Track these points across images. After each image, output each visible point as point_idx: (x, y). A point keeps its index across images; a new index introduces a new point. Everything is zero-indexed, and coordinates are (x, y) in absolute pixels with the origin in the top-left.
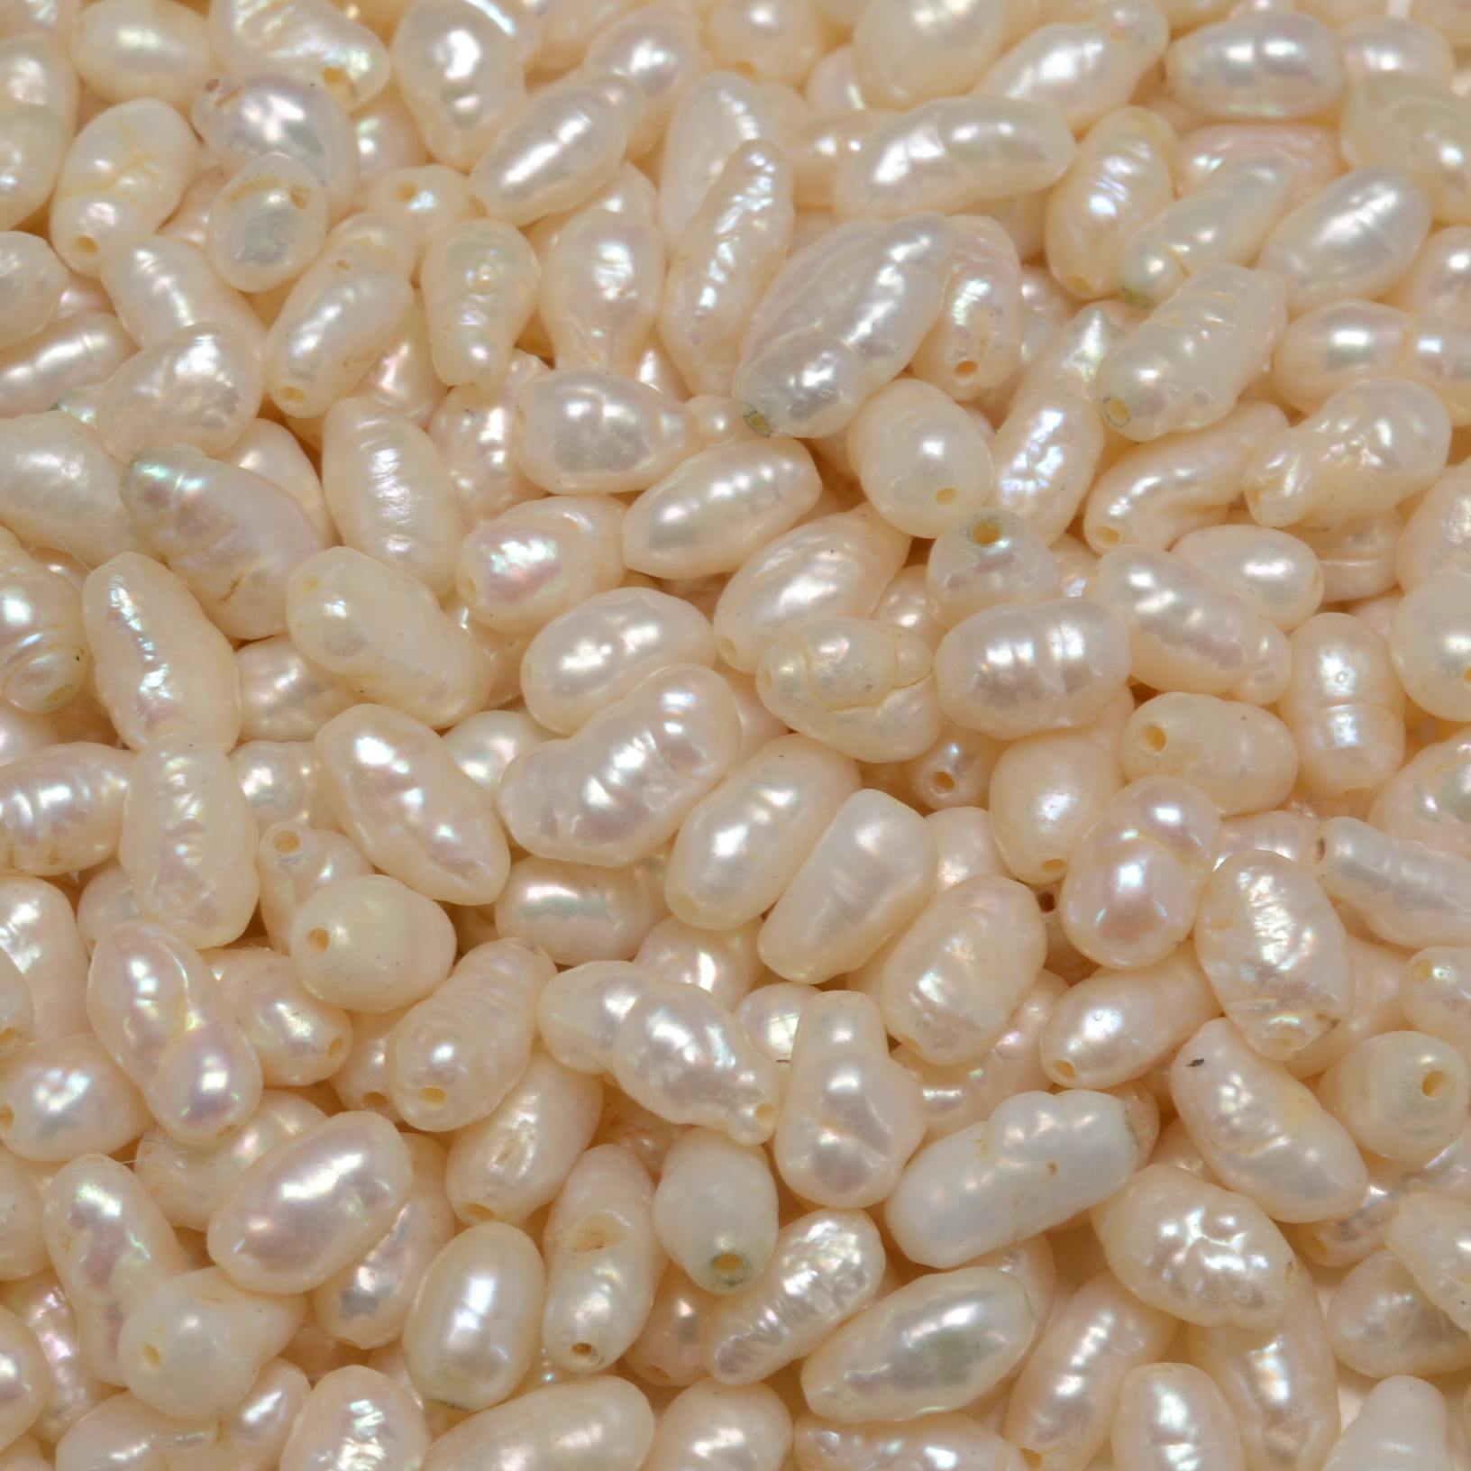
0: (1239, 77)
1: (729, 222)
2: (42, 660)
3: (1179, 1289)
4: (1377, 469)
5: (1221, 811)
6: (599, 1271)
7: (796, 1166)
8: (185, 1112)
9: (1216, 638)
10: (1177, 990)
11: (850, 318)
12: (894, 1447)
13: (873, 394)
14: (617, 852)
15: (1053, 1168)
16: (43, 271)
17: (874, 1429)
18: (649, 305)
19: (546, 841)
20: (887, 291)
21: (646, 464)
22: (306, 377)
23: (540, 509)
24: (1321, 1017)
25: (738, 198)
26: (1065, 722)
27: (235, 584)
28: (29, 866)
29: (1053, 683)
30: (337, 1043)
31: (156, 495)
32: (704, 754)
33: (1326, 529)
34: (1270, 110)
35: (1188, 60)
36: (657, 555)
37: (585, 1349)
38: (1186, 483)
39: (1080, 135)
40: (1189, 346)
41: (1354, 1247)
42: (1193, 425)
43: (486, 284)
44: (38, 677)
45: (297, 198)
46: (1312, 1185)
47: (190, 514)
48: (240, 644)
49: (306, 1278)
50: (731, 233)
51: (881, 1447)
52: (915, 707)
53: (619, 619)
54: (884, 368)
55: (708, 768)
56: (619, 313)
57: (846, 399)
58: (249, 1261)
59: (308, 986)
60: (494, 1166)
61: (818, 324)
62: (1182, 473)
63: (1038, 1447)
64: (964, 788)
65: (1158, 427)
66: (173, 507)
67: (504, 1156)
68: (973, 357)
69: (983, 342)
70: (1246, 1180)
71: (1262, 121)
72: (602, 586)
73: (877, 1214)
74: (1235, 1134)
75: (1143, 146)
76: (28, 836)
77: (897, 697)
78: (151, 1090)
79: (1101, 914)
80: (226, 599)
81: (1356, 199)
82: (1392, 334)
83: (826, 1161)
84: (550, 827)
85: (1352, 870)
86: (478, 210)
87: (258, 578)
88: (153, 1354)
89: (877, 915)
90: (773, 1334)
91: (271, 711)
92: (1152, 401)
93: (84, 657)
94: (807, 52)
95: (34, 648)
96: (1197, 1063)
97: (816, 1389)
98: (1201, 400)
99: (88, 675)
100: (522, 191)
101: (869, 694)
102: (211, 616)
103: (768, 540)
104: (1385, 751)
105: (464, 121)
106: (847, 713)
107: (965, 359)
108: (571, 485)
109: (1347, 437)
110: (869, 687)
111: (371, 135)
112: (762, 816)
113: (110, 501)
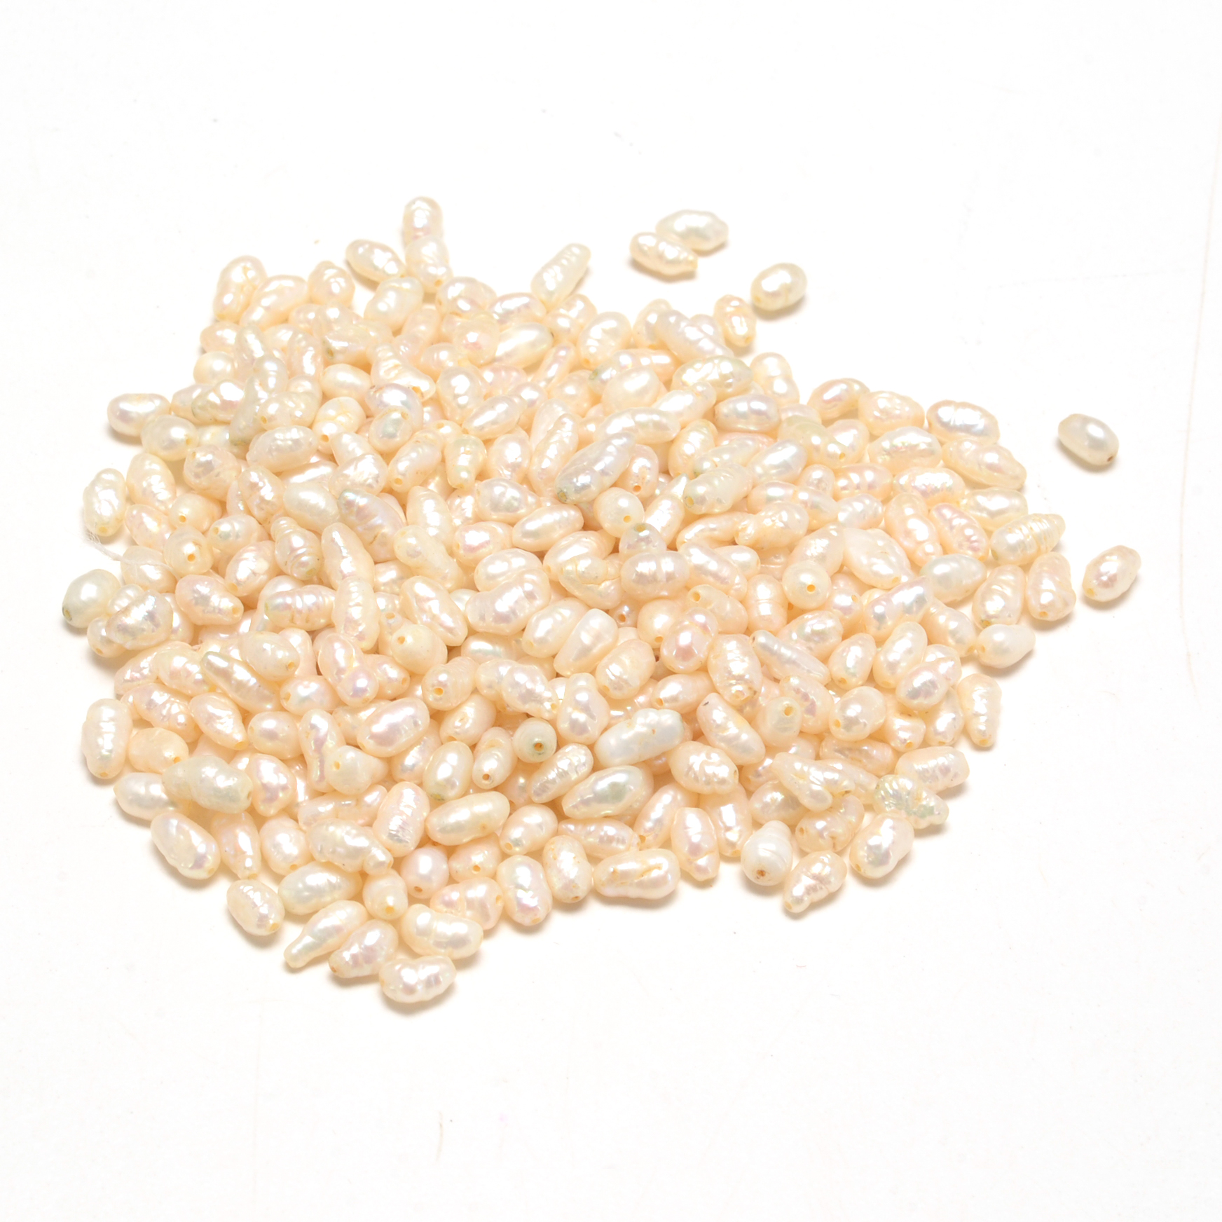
0: (743, 416)
1: (556, 438)
2: (304, 559)
3: (696, 779)
4: (782, 528)
5: (720, 630)
6: (493, 752)
7: (564, 726)
8: (351, 694)
9: (720, 574)
10: (701, 683)
11: (597, 461)
12: (592, 828)
13: (602, 491)
14: (506, 628)
15: (654, 731)
16: (311, 439)
17: (586, 821)
18: (525, 465)
19: (481, 624)
20: (610, 454)
21: (522, 511)
22: (404, 475)
23: (483, 524)
24: (750, 688)
25: (558, 431)
26: (665, 593)
27: (376, 536)
28: (298, 623)
29: (661, 577)
30: (404, 681)
31: (350, 504)
32: (538, 597)
33: (763, 548)
34: (752, 428)
35: (724, 409)
36: (524, 540)
37: (487, 777)
38: (714, 529)
39: (683, 428)
40: (716, 482)
41: (761, 779)
42: (717, 511)
43: (468, 451)
44: (304, 564)
45: (403, 415)
46: (745, 749)
47: (360, 511)
48: (376, 563)
49: (389, 750)
50: (556, 442)
51: (588, 828)
52: (612, 588)
53: (510, 556)
54: (608, 481)
55: (538, 602)
56: (514, 467)
57: (593, 488)
58: (371, 742)
59: (396, 659)
60: (458, 723)
61: (585, 464)
62: (712, 526)
63: (645, 835)
64: (629, 621)
65: (704, 510)
66: (355, 509)
67: (461, 720)
68: (640, 485)
69: (643, 478)
70: (722, 745)
71: (750, 432)
72: (503, 548)
73: (591, 747)
74: (718, 726)
75: (705, 429)
76: (300, 612)
77: (608, 583)
78: (339, 688)
79: (675, 652)
80: (371, 543)
81: (780, 448)
82: (790, 492)
83: (574, 724)
84: (483, 618)
85: (764, 647)
86: (465, 432)
87: (384, 535)
88: (338, 766)
89: (595, 651)
90: (554, 781)
91: (385, 584)
92: (702, 500)
93: (321, 559)
94: (585, 405)
95: (303, 554)
96: (707, 703)
97: (567, 807)
98: (719, 501)
99: (322, 565)
100: (482, 428)
101: (597, 581)
102: (366, 548)
103: (563, 537)
104: (779, 618)
105: (462, 407)
106: (589, 585)
107: (636, 484)
108: (495, 517)
109: (770, 517)
110: (597, 577)
111: (428, 412)
112: (559, 618)
113: (333, 510)
